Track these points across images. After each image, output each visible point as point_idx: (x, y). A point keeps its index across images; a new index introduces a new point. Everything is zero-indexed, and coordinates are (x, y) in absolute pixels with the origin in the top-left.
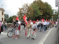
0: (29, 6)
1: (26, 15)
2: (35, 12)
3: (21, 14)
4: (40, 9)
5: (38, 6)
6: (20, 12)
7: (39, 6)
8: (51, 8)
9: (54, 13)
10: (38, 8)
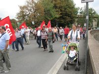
0: (36, 2)
1: (33, 18)
2: (47, 12)
3: (24, 16)
4: (55, 7)
5: (52, 2)
6: (22, 12)
7: (54, 2)
8: (74, 6)
9: (79, 14)
10: (52, 5)
